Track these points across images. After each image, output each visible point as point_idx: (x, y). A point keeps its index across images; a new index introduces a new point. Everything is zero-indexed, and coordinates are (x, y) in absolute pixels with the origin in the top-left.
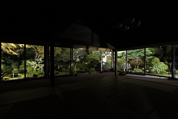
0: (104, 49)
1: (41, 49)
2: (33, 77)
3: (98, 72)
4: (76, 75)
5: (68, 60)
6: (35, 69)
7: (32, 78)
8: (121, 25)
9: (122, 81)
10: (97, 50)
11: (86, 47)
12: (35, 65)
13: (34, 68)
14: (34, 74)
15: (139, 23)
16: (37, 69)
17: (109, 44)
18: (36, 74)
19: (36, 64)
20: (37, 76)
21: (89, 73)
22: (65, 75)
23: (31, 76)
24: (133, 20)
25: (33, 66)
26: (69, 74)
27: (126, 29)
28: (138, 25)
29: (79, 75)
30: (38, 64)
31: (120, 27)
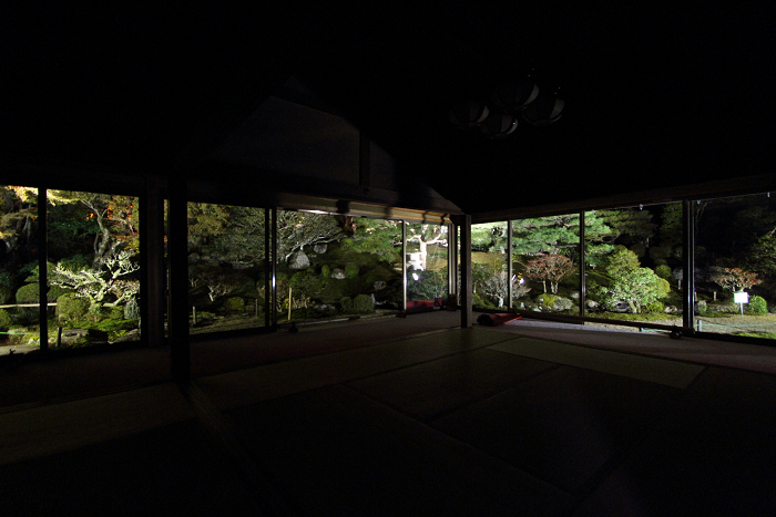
0: (416, 215)
1: (125, 212)
2: (83, 341)
3: (390, 314)
4: (293, 328)
5: (254, 263)
6: (98, 305)
7: (80, 345)
8: (485, 114)
10: (384, 218)
11: (337, 205)
12: (97, 286)
13: (93, 302)
14: (89, 326)
15: (558, 108)
16: (106, 305)
17: (434, 194)
18: (102, 327)
19: (102, 281)
20: (104, 335)
21: (351, 319)
22: (240, 327)
23: (75, 338)
24: (534, 95)
25: (85, 291)
26: (262, 325)
27: (503, 130)
28: (553, 115)
29: (304, 327)
30: (110, 282)
31: (480, 120)
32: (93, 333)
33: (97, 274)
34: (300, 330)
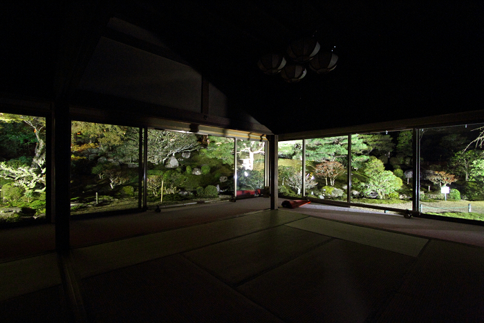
0: (243, 135)
2: (16, 216)
3: (225, 199)
4: (158, 209)
6: (31, 191)
7: (11, 219)
8: (284, 63)
9: (288, 224)
10: (224, 136)
11: (191, 127)
12: (30, 178)
13: (27, 189)
14: (22, 206)
15: (334, 61)
16: (37, 191)
17: (253, 120)
18: (32, 206)
19: (34, 175)
20: (33, 212)
21: (199, 203)
23: (10, 214)
24: (317, 50)
25: (21, 181)
27: (296, 76)
28: (330, 66)
29: (164, 208)
30: (40, 175)
31: (279, 68)
32: (26, 211)
33: (31, 170)
34: (162, 210)
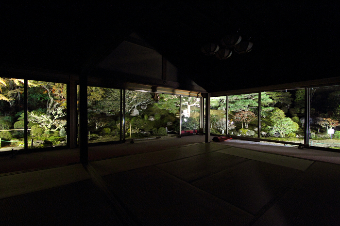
0: (186, 93)
1: (60, 90)
2: (42, 145)
3: (174, 136)
4: (132, 142)
5: (115, 113)
6: (48, 130)
7: (41, 147)
8: (218, 48)
9: (218, 151)
10: (172, 94)
11: (152, 88)
12: (48, 122)
13: (46, 129)
14: (44, 139)
15: (250, 46)
16: (52, 130)
17: (194, 84)
18: (50, 140)
19: (50, 120)
20: (51, 143)
21: (157, 138)
22: (109, 141)
23: (38, 144)
24: (240, 40)
25: (43, 124)
26: (119, 140)
27: (225, 56)
28: (248, 49)
29: (137, 141)
30: (54, 120)
31: (215, 51)
32: (46, 142)
33: (48, 117)
34: (135, 142)
